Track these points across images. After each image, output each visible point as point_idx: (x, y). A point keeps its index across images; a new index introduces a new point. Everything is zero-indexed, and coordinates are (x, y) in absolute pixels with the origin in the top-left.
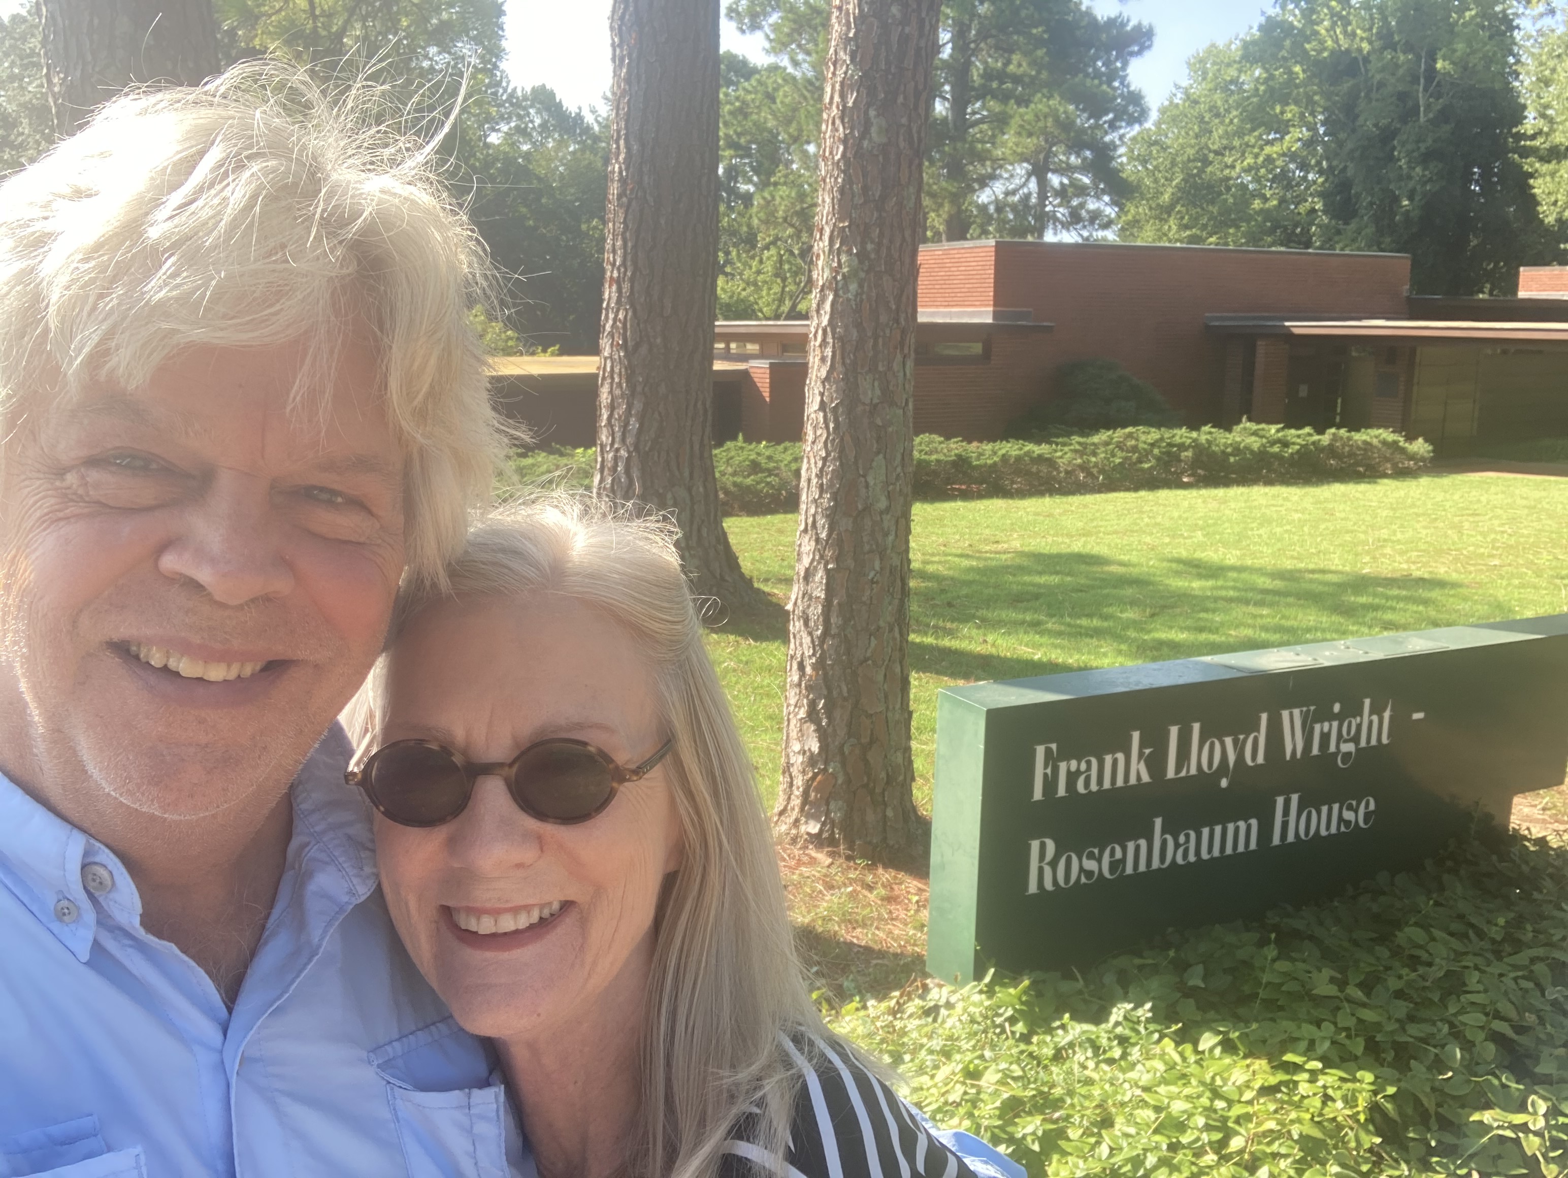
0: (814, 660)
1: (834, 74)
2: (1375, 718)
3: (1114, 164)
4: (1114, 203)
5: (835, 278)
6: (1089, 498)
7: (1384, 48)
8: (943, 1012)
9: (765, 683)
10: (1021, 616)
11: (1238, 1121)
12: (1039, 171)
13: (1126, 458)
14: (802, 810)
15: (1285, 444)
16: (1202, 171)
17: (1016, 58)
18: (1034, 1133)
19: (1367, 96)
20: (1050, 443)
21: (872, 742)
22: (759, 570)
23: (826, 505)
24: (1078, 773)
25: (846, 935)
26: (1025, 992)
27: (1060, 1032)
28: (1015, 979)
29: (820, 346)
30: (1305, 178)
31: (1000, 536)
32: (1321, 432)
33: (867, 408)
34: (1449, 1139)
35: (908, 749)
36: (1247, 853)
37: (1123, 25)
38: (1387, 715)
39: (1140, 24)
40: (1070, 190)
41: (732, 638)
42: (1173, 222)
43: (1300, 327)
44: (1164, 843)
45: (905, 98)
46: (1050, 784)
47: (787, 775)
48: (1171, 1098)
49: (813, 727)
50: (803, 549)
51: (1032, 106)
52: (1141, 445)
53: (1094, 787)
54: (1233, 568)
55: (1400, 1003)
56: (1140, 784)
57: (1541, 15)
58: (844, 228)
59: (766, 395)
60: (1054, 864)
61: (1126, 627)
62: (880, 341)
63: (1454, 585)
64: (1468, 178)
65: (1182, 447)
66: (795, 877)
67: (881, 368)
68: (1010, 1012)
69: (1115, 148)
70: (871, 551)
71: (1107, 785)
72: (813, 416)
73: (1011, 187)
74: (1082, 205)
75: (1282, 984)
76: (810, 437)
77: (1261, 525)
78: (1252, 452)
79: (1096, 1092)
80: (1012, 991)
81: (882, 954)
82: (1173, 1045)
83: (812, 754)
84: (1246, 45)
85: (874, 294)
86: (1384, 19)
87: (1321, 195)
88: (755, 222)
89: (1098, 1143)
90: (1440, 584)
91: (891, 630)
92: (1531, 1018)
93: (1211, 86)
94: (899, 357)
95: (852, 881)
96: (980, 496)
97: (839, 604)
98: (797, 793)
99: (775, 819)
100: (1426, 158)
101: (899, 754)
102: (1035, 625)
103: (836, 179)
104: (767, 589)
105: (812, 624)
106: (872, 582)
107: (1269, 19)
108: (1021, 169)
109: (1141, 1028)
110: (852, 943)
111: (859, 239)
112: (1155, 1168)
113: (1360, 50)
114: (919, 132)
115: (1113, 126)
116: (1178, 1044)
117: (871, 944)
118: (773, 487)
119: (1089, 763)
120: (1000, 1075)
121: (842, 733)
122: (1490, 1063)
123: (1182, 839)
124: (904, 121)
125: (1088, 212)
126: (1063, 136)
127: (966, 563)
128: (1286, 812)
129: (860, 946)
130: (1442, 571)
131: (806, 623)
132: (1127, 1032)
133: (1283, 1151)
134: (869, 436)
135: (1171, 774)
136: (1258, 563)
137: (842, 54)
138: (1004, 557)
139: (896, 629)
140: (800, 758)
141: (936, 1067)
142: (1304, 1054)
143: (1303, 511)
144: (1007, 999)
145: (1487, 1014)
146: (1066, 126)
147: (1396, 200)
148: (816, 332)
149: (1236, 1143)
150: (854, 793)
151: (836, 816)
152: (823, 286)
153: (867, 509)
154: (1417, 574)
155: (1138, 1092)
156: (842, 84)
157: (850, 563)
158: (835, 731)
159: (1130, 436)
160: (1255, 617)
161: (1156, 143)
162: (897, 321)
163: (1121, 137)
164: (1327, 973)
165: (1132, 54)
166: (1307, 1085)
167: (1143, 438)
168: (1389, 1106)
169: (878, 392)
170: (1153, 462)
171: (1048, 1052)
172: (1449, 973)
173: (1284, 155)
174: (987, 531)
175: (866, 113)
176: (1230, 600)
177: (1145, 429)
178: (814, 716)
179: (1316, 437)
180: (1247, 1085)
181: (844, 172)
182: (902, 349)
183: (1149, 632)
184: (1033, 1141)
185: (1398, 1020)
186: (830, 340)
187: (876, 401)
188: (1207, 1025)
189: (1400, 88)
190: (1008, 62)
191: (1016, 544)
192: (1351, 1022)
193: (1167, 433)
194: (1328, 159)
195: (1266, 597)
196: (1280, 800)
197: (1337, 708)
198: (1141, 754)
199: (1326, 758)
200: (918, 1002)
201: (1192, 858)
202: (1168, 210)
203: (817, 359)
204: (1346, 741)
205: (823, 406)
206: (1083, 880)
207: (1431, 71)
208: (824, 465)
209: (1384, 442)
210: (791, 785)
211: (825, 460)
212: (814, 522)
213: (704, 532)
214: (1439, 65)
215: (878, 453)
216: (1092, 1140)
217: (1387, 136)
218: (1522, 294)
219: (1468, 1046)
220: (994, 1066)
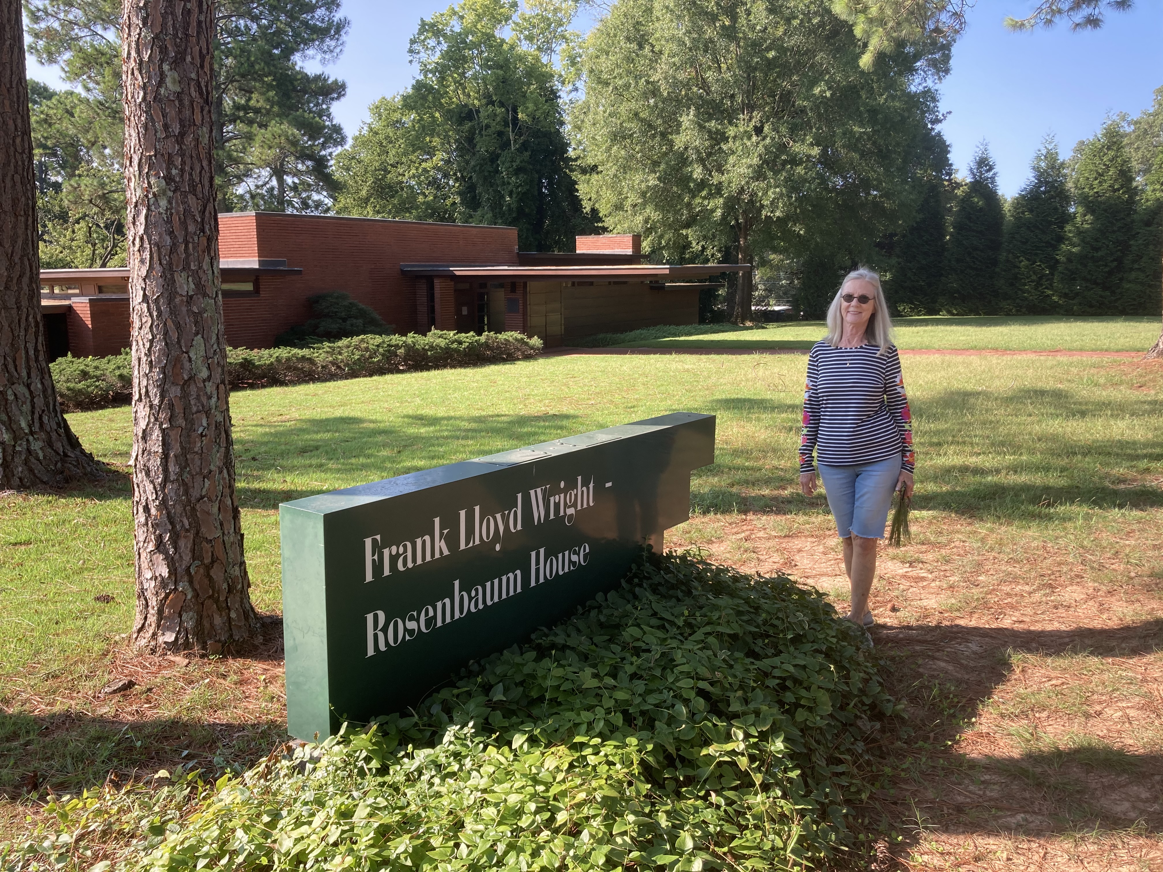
0: (157, 503)
1: (129, 35)
2: (585, 489)
3: (328, 171)
4: (331, 196)
5: (147, 196)
6: (341, 383)
7: (487, 104)
8: (309, 766)
9: (112, 531)
10: (308, 462)
11: (555, 799)
12: (279, 172)
13: (362, 355)
14: (158, 626)
15: (460, 343)
16: (384, 176)
17: (255, 96)
18: (406, 851)
19: (480, 132)
20: (310, 348)
21: (213, 562)
22: (97, 448)
23: (156, 377)
24: (398, 555)
25: (208, 718)
26: (374, 735)
27: (406, 760)
28: (364, 726)
29: (139, 251)
30: (447, 183)
31: (283, 411)
32: (480, 334)
33: (185, 299)
34: (691, 772)
35: (243, 563)
36: (516, 595)
37: (325, 80)
38: (591, 486)
39: (336, 80)
40: (300, 187)
41: (79, 500)
42: (369, 209)
43: (460, 271)
44: (462, 598)
45: (193, 59)
46: (378, 567)
47: (142, 599)
48: (507, 794)
49: (161, 557)
50: (139, 415)
51: (269, 128)
52: (371, 347)
53: (410, 565)
54: (443, 418)
55: (636, 682)
56: (442, 557)
57: (571, 91)
58: (150, 156)
59: (89, 323)
60: (385, 630)
61: (384, 461)
62: (190, 245)
63: (575, 417)
64: (540, 185)
65: (397, 346)
66: (158, 680)
67: (193, 268)
68: (364, 754)
69: (328, 161)
70: (198, 412)
71: (419, 561)
72: (138, 307)
73: (260, 183)
74: (309, 197)
75: (559, 686)
76: (137, 324)
77: (455, 391)
78: (441, 348)
79: (445, 801)
80: (363, 736)
81: (242, 728)
82: (495, 750)
83: (163, 578)
84: (405, 98)
85: (181, 209)
86: (486, 85)
87: (459, 193)
88: (66, 203)
89: (457, 845)
90: (567, 417)
91: (221, 472)
92: (718, 675)
93: (385, 123)
94: (207, 259)
95: (207, 675)
96: (263, 386)
97: (175, 456)
98: (152, 611)
99: (135, 636)
100: (518, 171)
101: (237, 568)
102: (320, 467)
103: (139, 118)
104: (106, 461)
105: (152, 474)
106: (202, 435)
107: (418, 81)
108: (265, 172)
109: (469, 743)
110: (215, 724)
111: (164, 165)
112: (506, 853)
113: (474, 105)
114: (207, 86)
115: (324, 146)
116: (499, 748)
117: (231, 721)
118: (101, 389)
119: (405, 547)
120: (369, 809)
121: (187, 558)
122: (702, 712)
123: (473, 593)
124: (193, 76)
125: (314, 201)
126: (292, 149)
127: (260, 430)
128: (538, 563)
129: (222, 725)
130: (566, 409)
131: (148, 474)
132: (459, 748)
133: (592, 812)
134: (188, 320)
135: (463, 546)
136: (458, 414)
137: (134, 19)
138: (288, 424)
139: (225, 471)
140: (153, 583)
141: (313, 815)
142: (587, 734)
143: (477, 382)
144: (361, 744)
145: (693, 678)
146: (294, 143)
147: (503, 197)
148: (134, 239)
149: (562, 817)
150: (202, 604)
151: (189, 624)
152: (136, 203)
153: (192, 378)
154: (551, 412)
155: (479, 794)
156: (137, 42)
157: (181, 422)
158: (181, 557)
159: (363, 340)
160: (464, 446)
161: (353, 158)
162: (203, 230)
163: (330, 154)
164: (589, 671)
165: (333, 99)
166: (593, 757)
167: (371, 342)
168: (651, 759)
169: (192, 286)
170: (380, 357)
171: (400, 778)
172: (663, 654)
173: (434, 168)
174: (273, 408)
175: (160, 67)
176: (447, 438)
177: (372, 336)
178: (162, 547)
179: (477, 338)
180: (558, 769)
181: (146, 112)
182: (209, 253)
183: (400, 463)
184: (406, 859)
185: (640, 695)
186: (147, 245)
187: (191, 293)
188: (516, 728)
189: (499, 128)
190: (250, 99)
191: (296, 415)
192: (611, 703)
193: (387, 339)
194: (460, 171)
195: (468, 434)
196: (533, 554)
197: (562, 484)
198: (441, 534)
199: (559, 519)
200: (285, 763)
201: (481, 606)
202: (366, 200)
203: (137, 261)
204: (569, 507)
205: (145, 297)
206: (408, 638)
207: (515, 119)
208: (151, 346)
209: (516, 339)
210: (147, 605)
211: (151, 342)
212: (147, 392)
213: (45, 419)
214: (520, 116)
215: (197, 334)
216: (451, 843)
217: (494, 158)
218: (578, 252)
219: (686, 702)
220: (361, 803)
